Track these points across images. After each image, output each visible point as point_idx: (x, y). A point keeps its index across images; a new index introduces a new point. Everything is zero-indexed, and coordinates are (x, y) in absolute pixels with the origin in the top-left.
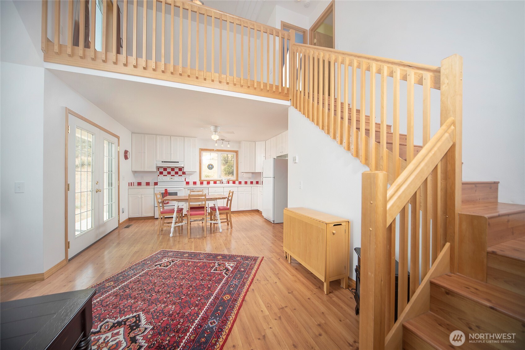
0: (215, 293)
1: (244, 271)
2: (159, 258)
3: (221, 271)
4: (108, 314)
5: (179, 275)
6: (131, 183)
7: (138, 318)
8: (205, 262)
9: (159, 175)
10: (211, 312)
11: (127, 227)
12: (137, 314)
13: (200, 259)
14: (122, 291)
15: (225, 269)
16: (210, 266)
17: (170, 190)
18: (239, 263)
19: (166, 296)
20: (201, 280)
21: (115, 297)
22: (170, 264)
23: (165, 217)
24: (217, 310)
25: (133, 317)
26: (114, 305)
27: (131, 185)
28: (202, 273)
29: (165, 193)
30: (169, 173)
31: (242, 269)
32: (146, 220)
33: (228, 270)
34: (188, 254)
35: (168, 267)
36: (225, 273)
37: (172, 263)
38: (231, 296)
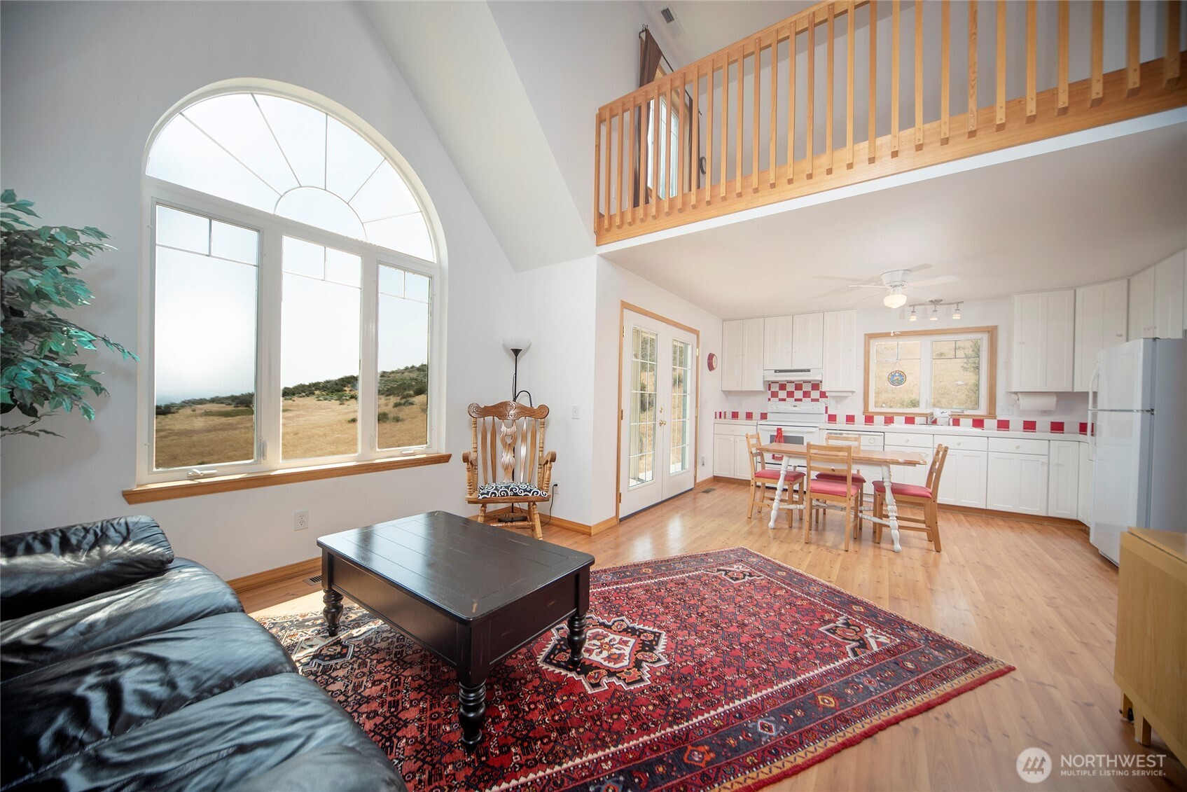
0: (803, 676)
1: (910, 671)
2: (730, 559)
3: (844, 639)
4: (628, 612)
5: (749, 604)
6: (720, 413)
7: (658, 636)
8: (816, 604)
9: (769, 400)
10: (774, 705)
11: (707, 492)
12: (659, 631)
13: (808, 594)
14: (656, 587)
15: (858, 641)
16: (822, 616)
17: (788, 431)
18: (908, 645)
19: (710, 629)
20: (788, 635)
21: (644, 592)
22: (744, 578)
23: (767, 485)
24: (788, 710)
25: (652, 633)
26: (640, 602)
27: (720, 417)
28: (796, 623)
29: (777, 436)
30: (790, 394)
31: (908, 663)
32: (741, 486)
33: (864, 645)
34: (788, 573)
35: (738, 582)
36: (853, 650)
37: (747, 577)
38: (840, 705)
